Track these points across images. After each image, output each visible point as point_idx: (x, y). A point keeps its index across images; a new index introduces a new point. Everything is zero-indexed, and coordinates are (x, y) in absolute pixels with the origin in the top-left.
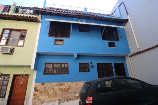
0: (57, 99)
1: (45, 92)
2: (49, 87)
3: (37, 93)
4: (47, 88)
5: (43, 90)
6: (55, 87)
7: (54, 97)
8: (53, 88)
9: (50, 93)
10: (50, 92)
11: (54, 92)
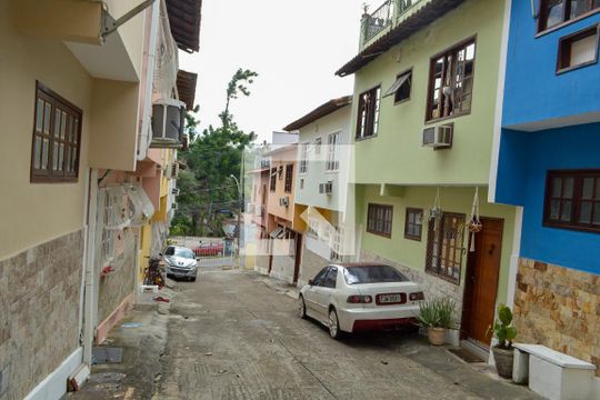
0: (587, 349)
1: (547, 302)
2: (558, 287)
3: (523, 295)
4: (553, 286)
5: (540, 292)
6: (581, 293)
7: (576, 337)
8: (573, 295)
9: (562, 313)
10: (563, 308)
11: (575, 314)
